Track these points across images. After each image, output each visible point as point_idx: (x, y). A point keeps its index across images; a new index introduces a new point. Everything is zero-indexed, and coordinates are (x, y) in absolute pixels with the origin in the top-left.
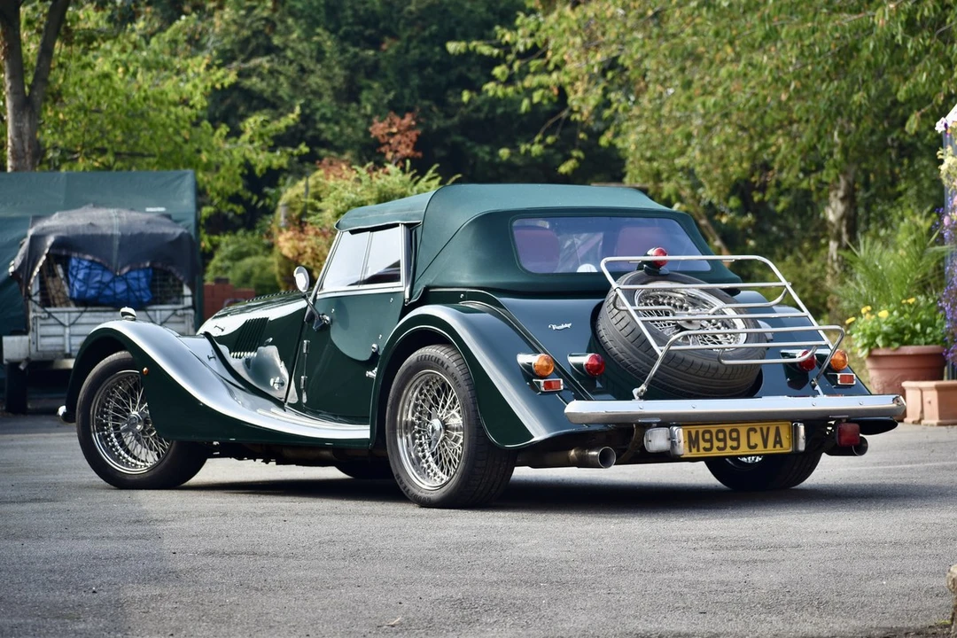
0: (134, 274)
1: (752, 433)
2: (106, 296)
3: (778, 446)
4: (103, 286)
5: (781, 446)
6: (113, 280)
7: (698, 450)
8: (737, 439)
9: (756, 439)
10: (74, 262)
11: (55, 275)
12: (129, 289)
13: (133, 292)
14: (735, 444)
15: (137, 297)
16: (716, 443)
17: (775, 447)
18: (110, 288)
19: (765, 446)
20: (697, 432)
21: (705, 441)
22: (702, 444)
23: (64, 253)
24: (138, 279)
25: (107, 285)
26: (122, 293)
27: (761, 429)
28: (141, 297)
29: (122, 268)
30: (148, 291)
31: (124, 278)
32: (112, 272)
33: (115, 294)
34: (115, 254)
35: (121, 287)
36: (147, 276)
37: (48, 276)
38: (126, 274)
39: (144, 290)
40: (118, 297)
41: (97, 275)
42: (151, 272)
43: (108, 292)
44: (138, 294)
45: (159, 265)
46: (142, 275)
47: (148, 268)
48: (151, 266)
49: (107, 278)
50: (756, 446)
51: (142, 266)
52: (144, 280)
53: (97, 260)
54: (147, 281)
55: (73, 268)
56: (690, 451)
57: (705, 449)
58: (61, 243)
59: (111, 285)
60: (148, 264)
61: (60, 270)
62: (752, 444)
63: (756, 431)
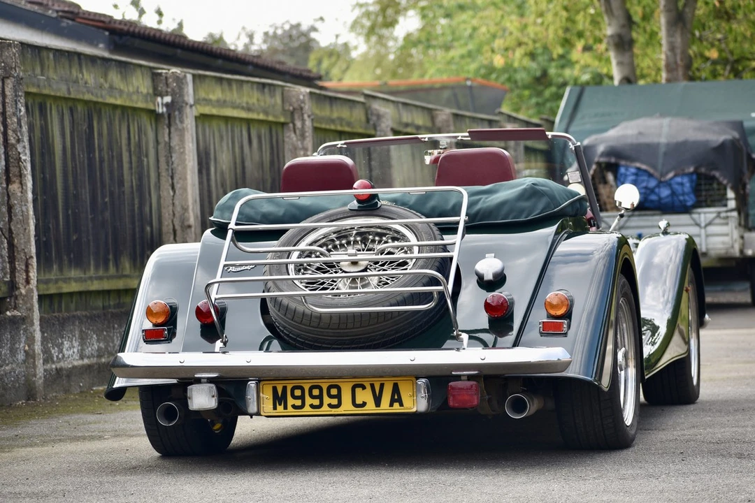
0: (679, 179)
1: (358, 390)
2: (652, 201)
3: (396, 405)
4: (648, 192)
5: (401, 405)
6: (658, 186)
7: (285, 408)
8: (339, 397)
9: (365, 396)
10: (622, 170)
11: (605, 182)
12: (673, 193)
13: (677, 196)
14: (335, 402)
15: (680, 201)
16: (309, 401)
17: (391, 405)
18: (655, 193)
19: (378, 403)
20: (285, 388)
21: (294, 397)
22: (291, 401)
23: (613, 160)
24: (682, 184)
25: (652, 191)
26: (667, 197)
27: (372, 386)
28: (685, 201)
29: (667, 173)
30: (692, 196)
31: (668, 184)
32: (656, 179)
33: (660, 199)
34: (660, 161)
35: (665, 192)
36: (691, 181)
37: (600, 183)
38: (671, 179)
39: (688, 194)
40: (663, 201)
41: (643, 181)
42: (694, 177)
43: (653, 197)
44: (681, 198)
45: (703, 170)
46: (686, 180)
47: (691, 174)
48: (695, 172)
49: (652, 183)
50: (364, 404)
51: (687, 171)
52: (688, 185)
53: (644, 167)
54: (691, 187)
55: (621, 175)
56: (275, 408)
57: (294, 407)
58: (612, 152)
59: (657, 190)
60: (692, 169)
61: (610, 177)
62: (359, 401)
63: (364, 387)
